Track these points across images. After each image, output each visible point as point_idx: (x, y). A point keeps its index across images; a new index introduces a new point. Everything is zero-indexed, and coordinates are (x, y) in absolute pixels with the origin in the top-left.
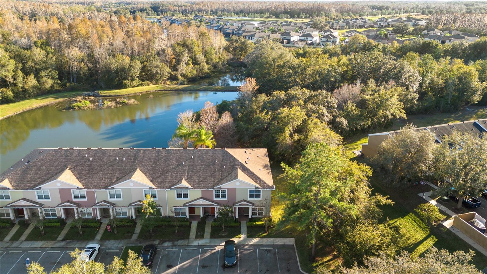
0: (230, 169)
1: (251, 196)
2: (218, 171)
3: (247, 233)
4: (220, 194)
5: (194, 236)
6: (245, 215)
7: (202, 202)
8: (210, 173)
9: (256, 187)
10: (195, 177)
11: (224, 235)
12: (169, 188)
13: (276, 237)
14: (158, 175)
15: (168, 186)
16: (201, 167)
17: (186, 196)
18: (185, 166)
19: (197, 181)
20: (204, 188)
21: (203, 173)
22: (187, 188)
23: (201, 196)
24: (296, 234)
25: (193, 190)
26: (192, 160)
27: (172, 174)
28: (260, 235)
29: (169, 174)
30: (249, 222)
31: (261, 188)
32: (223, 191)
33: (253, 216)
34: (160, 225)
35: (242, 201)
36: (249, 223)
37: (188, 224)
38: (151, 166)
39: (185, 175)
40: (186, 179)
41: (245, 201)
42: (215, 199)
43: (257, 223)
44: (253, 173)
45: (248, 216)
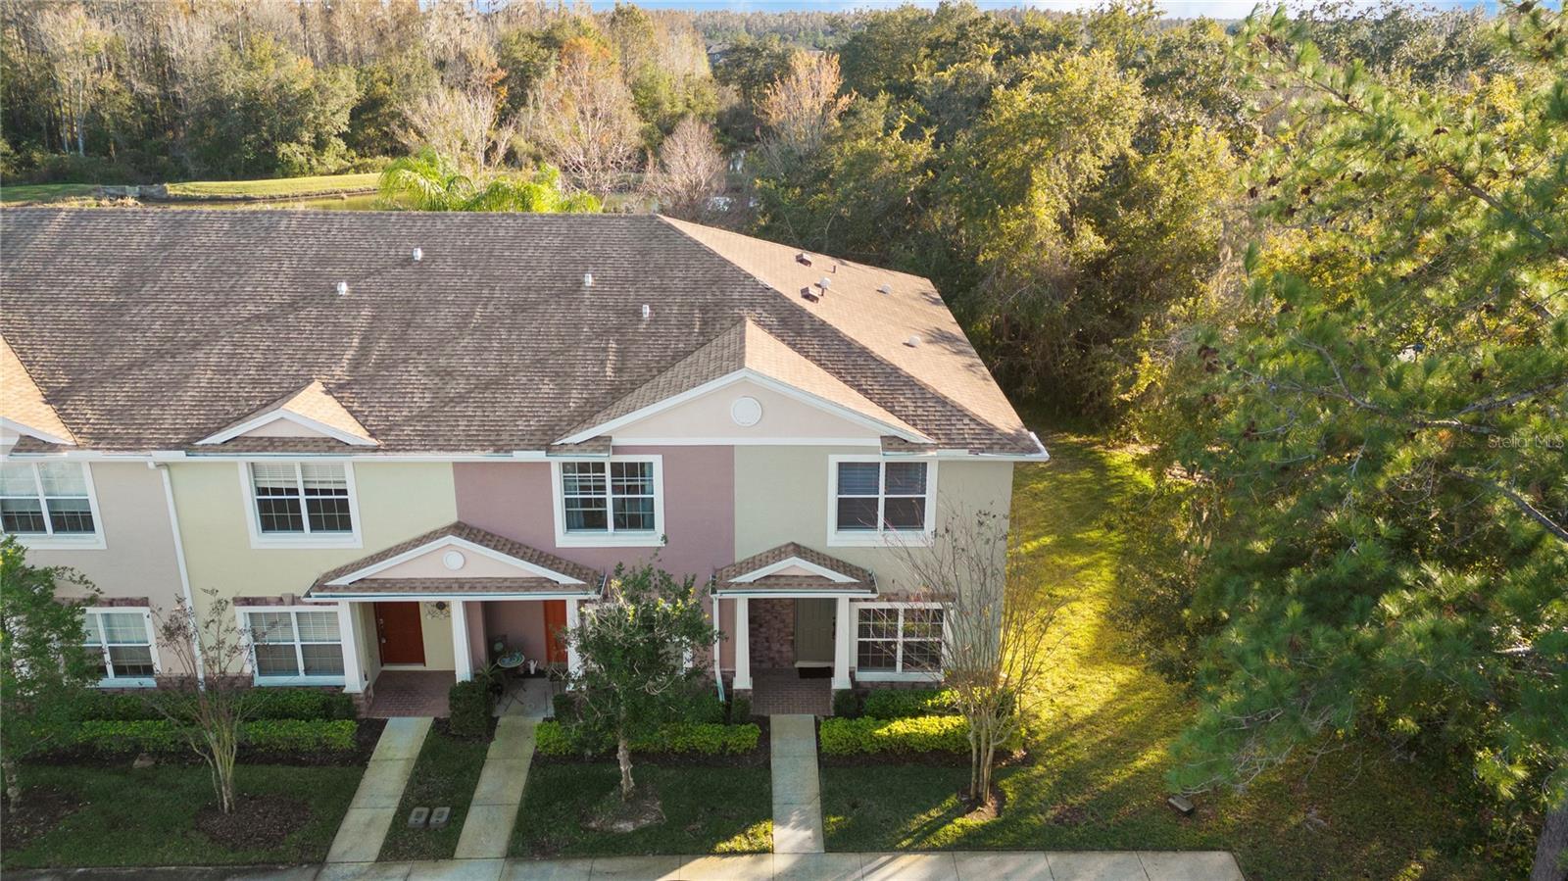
0: (691, 326)
1: (853, 515)
2: (598, 336)
3: (826, 812)
4: (609, 496)
5: (375, 842)
6: (805, 673)
7: (461, 559)
8: (536, 351)
9: (891, 442)
10: (414, 375)
11: (627, 827)
12: (178, 447)
13: (1075, 847)
14: (117, 358)
15: (176, 431)
16: (470, 315)
17: (332, 513)
18: (352, 304)
19: (421, 401)
20: (472, 442)
21: (480, 350)
22: (332, 445)
23: (453, 518)
24: (1230, 819)
25: (380, 457)
26: (409, 269)
27: (232, 356)
28: (934, 827)
29: (215, 354)
30: (840, 722)
31: (936, 447)
32: (632, 475)
33: (867, 676)
34: (116, 748)
35: (778, 554)
36: (839, 728)
37: (342, 733)
38: (93, 305)
39: (334, 358)
40: (341, 387)
41: (799, 551)
42: (566, 540)
43: (900, 727)
44: (864, 352)
45: (829, 673)
